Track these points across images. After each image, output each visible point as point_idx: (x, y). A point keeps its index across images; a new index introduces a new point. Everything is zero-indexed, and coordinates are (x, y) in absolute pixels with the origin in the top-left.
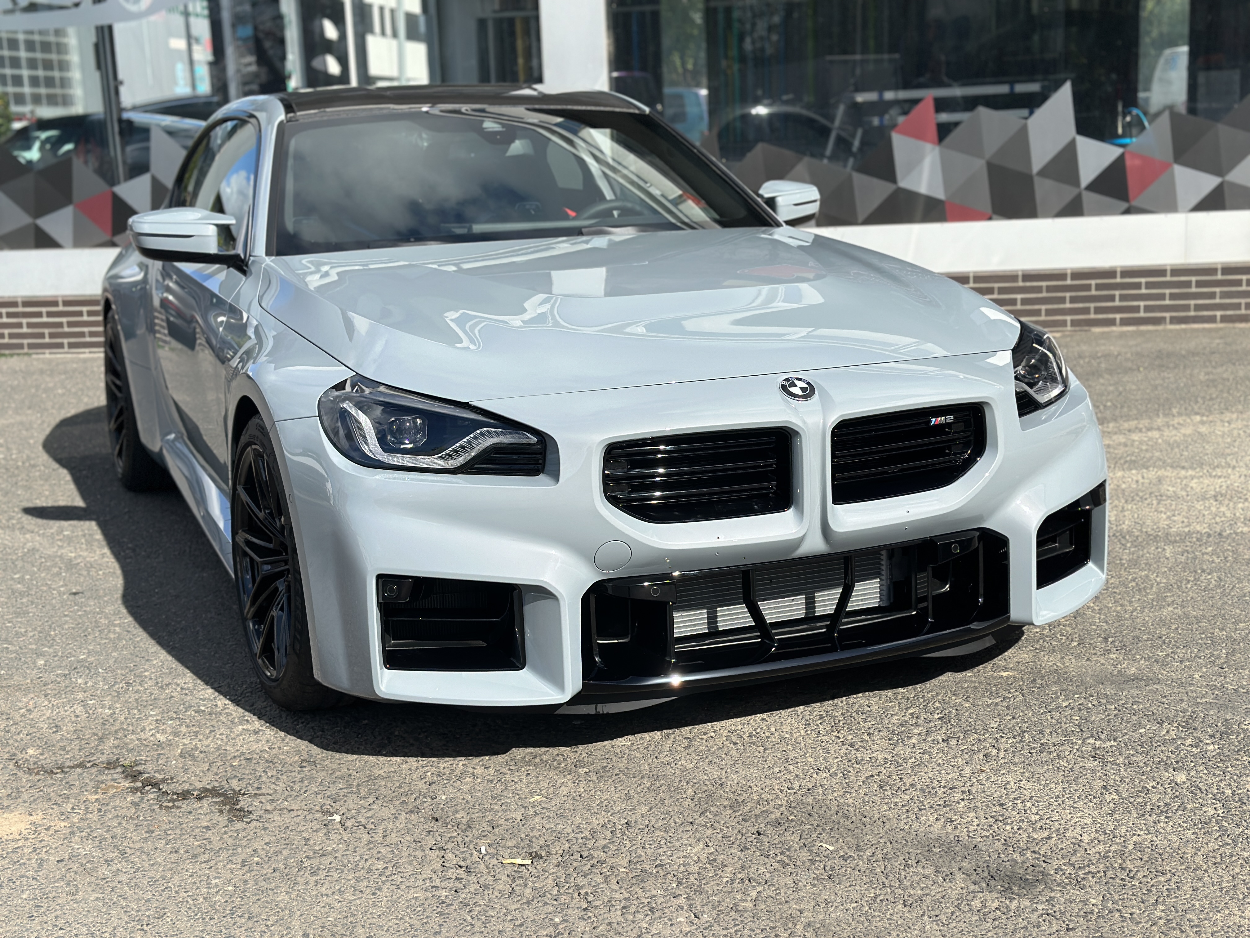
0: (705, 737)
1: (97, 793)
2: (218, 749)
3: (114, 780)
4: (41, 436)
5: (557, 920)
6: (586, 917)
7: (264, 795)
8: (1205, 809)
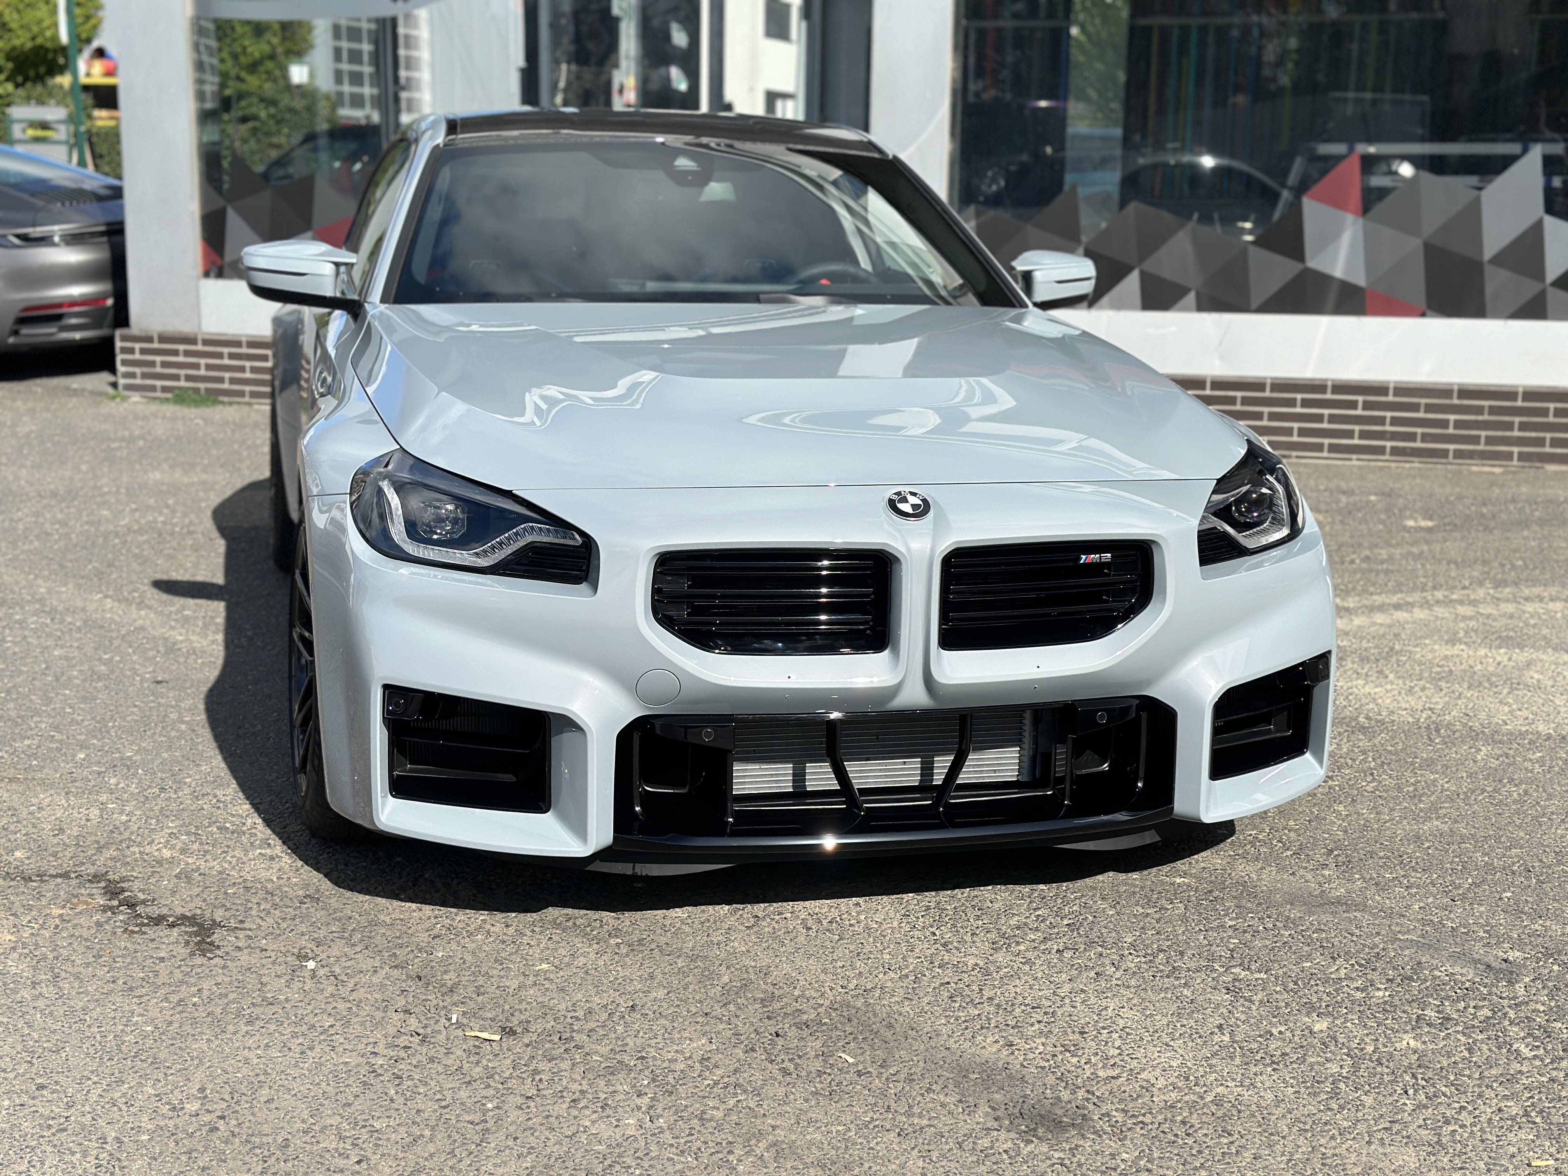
0: (777, 917)
1: (64, 907)
2: (220, 873)
3: (91, 895)
4: (216, 499)
5: (490, 1106)
6: (524, 1106)
7: (245, 929)
8: (1328, 1065)
